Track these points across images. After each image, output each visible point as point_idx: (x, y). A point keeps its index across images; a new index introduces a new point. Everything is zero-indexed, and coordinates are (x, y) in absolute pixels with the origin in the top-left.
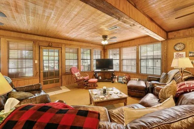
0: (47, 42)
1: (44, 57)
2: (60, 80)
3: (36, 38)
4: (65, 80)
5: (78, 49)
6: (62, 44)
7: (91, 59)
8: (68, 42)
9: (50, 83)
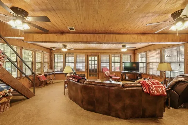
0: (91, 53)
1: (90, 61)
2: (98, 75)
3: (86, 51)
4: (100, 75)
5: (109, 55)
6: (99, 53)
7: (120, 62)
8: (103, 51)
9: (92, 76)
